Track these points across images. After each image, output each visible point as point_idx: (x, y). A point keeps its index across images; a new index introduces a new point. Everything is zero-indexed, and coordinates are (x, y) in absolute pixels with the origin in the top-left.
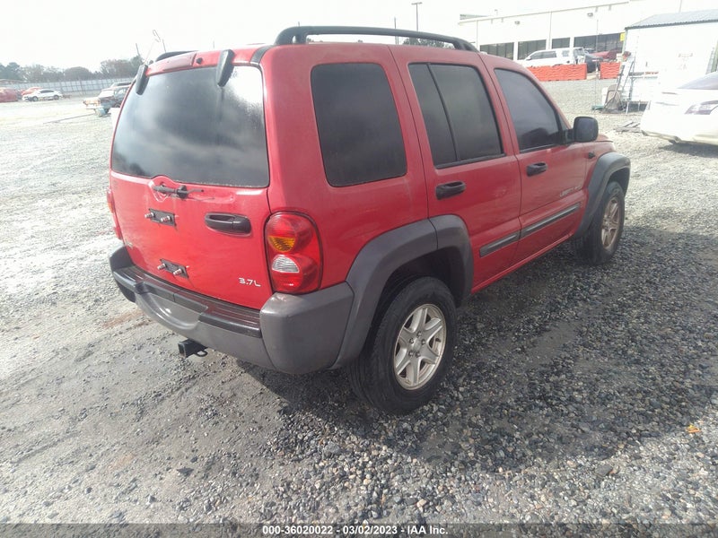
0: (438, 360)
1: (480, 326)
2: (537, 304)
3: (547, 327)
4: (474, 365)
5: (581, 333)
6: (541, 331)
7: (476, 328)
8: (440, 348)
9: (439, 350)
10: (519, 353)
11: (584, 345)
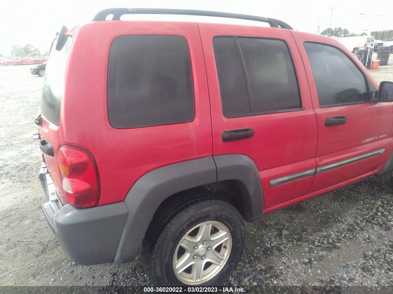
0: (223, 264)
1: (285, 232)
2: (339, 221)
3: (338, 244)
4: (263, 268)
5: (365, 256)
6: (332, 247)
7: (281, 234)
8: (226, 254)
9: (226, 255)
10: (306, 264)
11: (363, 269)
